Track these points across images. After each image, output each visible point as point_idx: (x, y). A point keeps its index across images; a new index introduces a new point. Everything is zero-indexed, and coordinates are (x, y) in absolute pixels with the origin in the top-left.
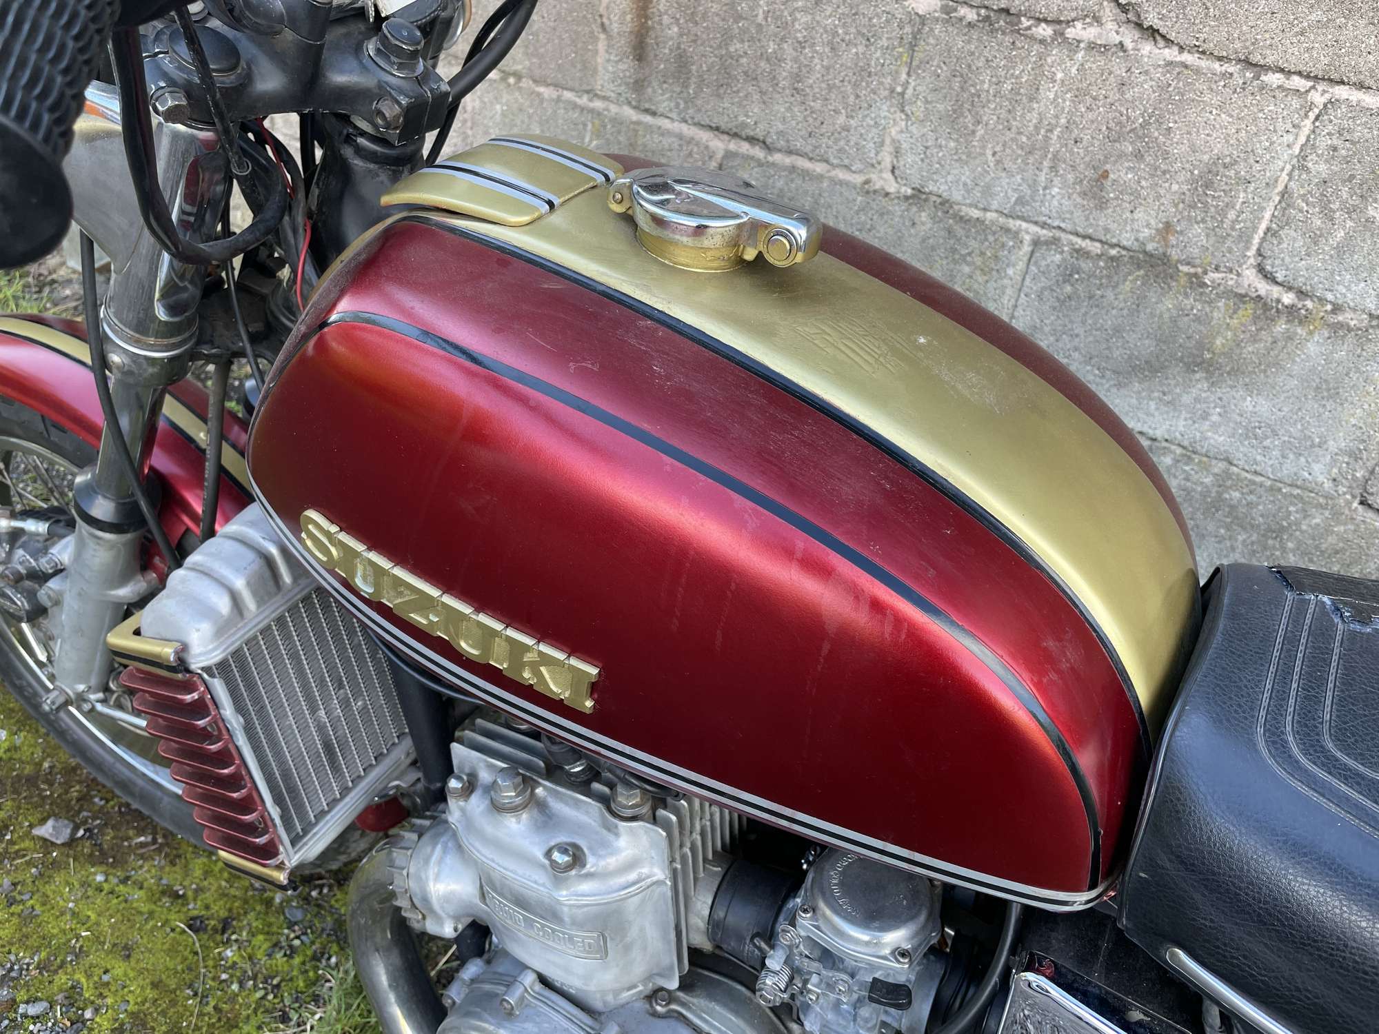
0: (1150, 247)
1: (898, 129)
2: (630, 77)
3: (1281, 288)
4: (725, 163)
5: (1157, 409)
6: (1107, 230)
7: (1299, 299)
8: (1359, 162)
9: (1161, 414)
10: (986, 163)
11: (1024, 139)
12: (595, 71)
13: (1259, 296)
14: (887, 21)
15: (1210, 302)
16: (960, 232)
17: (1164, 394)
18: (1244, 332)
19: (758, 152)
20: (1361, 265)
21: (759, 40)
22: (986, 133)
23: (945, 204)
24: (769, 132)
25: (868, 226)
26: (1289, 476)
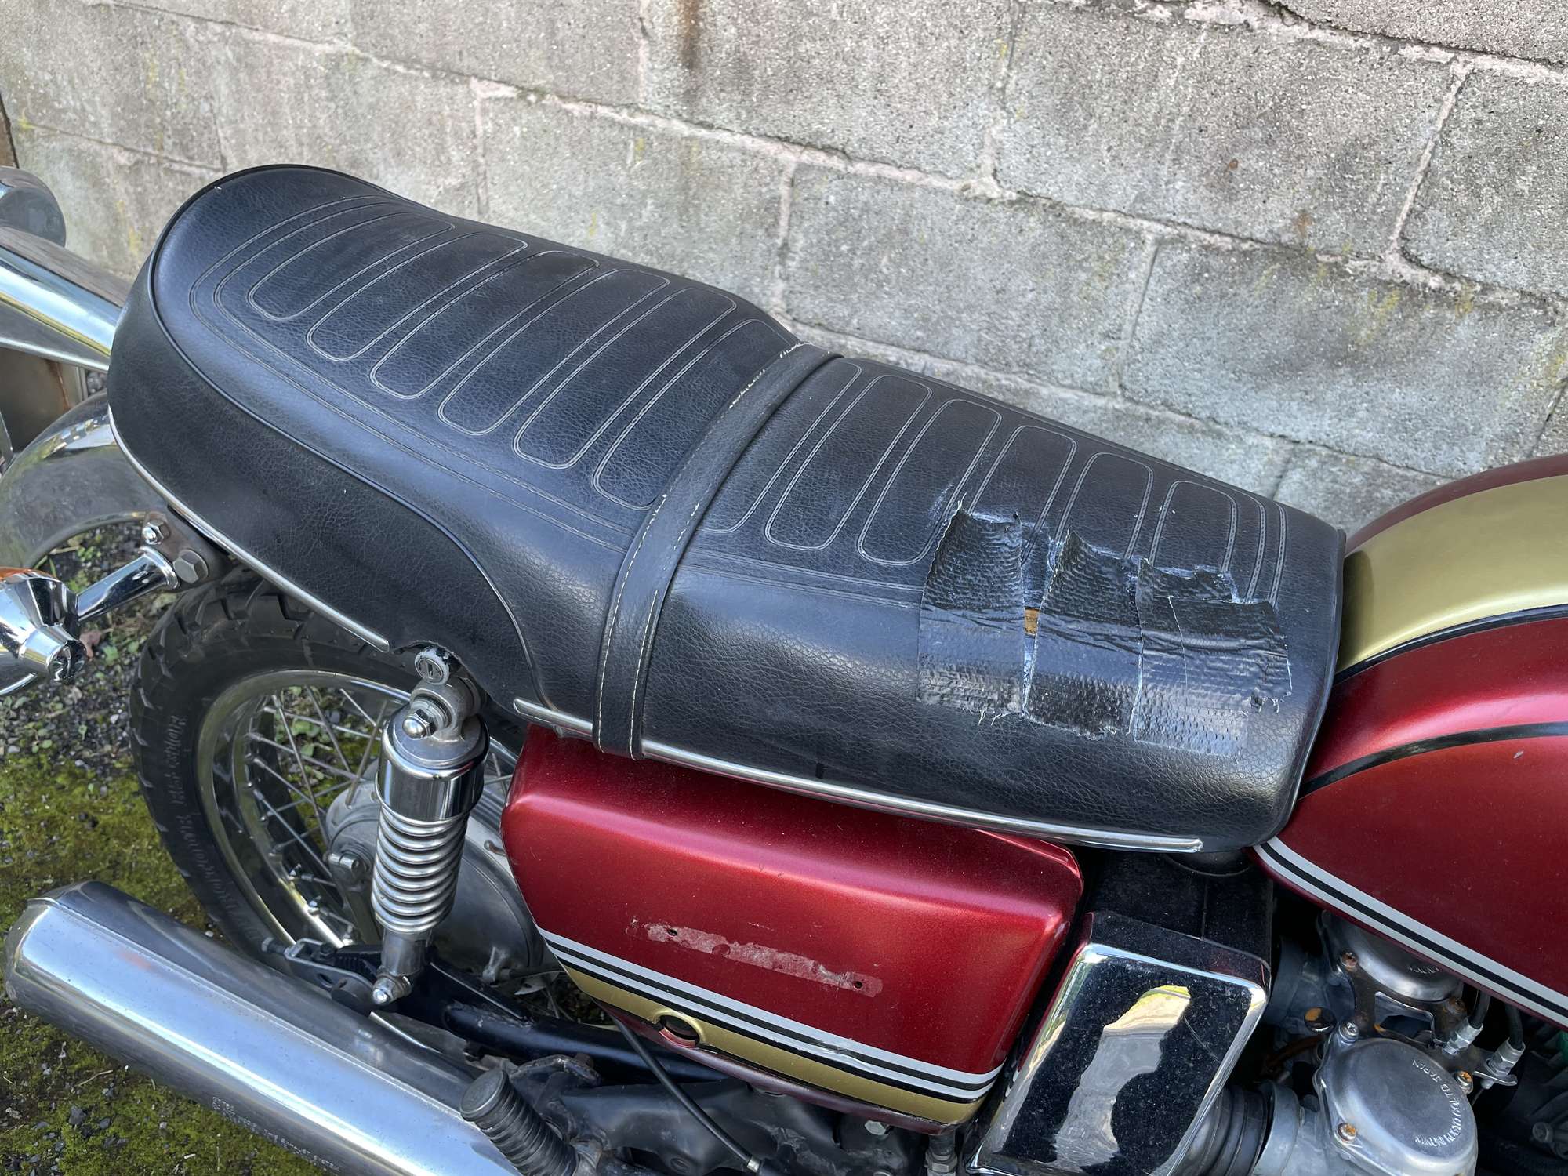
0: (1285, 238)
1: (999, 128)
2: (680, 87)
3: (1426, 272)
4: (798, 176)
5: (1299, 409)
6: (1238, 223)
7: (1447, 282)
8: (1506, 134)
9: (1304, 414)
10: (1101, 159)
11: (1143, 131)
12: (636, 82)
13: (1404, 282)
14: (983, 10)
15: (1352, 293)
16: (1074, 236)
17: (1307, 393)
18: (1389, 320)
19: (837, 163)
20: (1510, 242)
21: (833, 38)
22: (1100, 126)
23: (1056, 207)
24: (849, 140)
25: (969, 237)
26: (1443, 468)
